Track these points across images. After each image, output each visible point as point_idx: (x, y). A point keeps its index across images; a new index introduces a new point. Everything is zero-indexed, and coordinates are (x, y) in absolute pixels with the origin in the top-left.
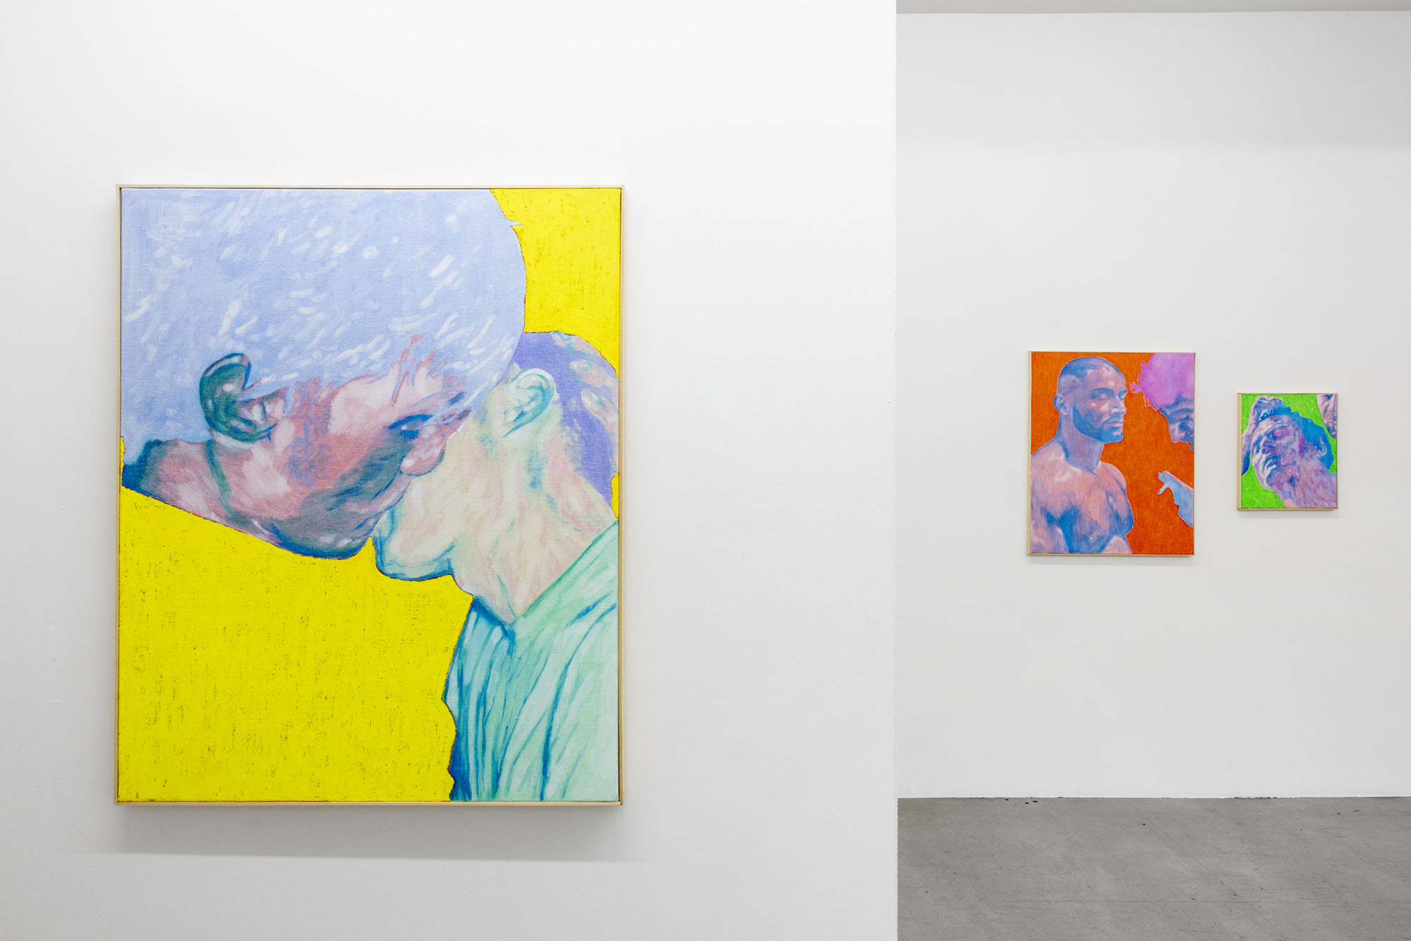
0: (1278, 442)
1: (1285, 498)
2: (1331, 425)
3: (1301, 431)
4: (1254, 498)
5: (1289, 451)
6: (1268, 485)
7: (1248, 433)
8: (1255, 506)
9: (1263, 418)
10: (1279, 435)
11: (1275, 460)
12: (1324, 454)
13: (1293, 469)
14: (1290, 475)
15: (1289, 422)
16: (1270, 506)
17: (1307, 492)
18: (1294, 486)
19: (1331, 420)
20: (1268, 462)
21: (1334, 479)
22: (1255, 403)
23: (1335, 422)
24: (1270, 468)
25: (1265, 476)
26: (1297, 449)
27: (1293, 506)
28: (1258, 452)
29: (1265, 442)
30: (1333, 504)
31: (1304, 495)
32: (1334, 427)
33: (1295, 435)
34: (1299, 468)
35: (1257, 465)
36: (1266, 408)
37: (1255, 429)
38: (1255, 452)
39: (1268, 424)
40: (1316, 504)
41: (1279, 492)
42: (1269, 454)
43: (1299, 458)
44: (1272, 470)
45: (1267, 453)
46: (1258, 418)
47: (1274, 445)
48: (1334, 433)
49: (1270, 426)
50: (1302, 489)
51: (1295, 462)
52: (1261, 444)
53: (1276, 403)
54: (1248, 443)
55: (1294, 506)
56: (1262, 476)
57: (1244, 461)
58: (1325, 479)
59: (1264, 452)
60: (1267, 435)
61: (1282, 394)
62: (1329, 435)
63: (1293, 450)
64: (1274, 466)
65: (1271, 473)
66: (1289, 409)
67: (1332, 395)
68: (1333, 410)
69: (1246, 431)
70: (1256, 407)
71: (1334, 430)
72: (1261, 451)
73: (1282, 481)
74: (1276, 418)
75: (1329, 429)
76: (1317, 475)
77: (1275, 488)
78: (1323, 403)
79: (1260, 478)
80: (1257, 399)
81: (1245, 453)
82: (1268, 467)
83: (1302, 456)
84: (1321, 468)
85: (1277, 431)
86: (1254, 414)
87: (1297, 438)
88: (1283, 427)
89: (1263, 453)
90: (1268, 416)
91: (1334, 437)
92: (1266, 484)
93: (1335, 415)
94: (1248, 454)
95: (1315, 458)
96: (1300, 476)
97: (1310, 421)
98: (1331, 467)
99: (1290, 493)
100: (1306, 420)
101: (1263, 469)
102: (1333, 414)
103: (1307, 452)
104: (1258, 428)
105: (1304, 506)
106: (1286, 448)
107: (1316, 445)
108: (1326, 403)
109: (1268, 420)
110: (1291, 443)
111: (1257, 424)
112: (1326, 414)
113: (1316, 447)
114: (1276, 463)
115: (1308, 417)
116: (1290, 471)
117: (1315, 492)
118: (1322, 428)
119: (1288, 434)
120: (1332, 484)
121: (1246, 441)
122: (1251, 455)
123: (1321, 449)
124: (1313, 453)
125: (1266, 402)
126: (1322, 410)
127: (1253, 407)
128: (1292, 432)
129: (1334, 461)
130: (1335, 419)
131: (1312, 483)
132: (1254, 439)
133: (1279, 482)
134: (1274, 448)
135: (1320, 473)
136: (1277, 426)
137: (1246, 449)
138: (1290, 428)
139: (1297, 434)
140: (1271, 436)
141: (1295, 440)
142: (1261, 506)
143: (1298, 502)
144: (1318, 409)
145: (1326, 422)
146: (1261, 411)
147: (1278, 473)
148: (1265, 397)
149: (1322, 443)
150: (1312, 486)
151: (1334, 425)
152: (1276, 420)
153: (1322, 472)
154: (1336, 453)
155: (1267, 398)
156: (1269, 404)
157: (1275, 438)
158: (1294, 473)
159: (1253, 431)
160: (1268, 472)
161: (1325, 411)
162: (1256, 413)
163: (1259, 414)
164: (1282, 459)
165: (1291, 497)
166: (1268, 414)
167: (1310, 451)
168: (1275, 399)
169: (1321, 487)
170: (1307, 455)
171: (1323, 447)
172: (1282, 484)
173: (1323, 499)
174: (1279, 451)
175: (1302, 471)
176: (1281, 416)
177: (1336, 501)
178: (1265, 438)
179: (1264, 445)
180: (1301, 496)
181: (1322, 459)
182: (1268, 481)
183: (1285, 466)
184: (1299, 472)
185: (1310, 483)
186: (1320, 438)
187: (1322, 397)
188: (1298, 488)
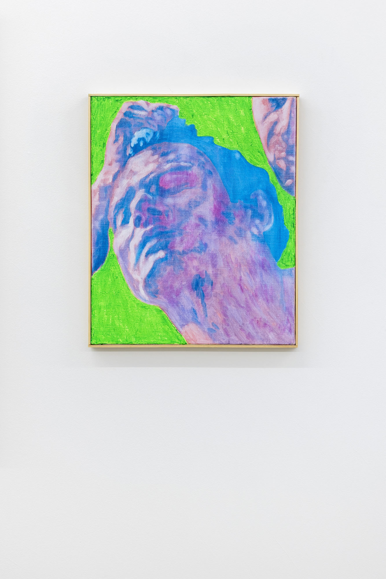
0: (169, 201)
1: (185, 322)
2: (282, 164)
3: (219, 178)
4: (117, 323)
5: (193, 220)
6: (148, 293)
7: (104, 181)
8: (121, 341)
9: (137, 150)
10: (172, 185)
11: (163, 241)
12: (268, 228)
13: (201, 261)
14: (194, 272)
15: (192, 158)
16: (152, 341)
17: (232, 309)
18: (203, 296)
19: (283, 154)
20: (148, 246)
21: (288, 281)
22: (119, 116)
23: (291, 158)
24: (152, 259)
25: (140, 276)
26: (210, 217)
27: (202, 341)
28: (125, 222)
29: (141, 201)
30: (288, 337)
31: (225, 315)
32: (288, 169)
33: (204, 187)
34: (213, 257)
35: (123, 252)
36: (140, 127)
37: (119, 172)
38: (119, 222)
39: (147, 163)
40: (249, 336)
41: (170, 309)
42: (149, 228)
43: (214, 236)
44: (157, 263)
45: (145, 225)
46: (125, 150)
47: (160, 208)
48: (289, 182)
49: (152, 167)
50: (221, 303)
51: (206, 245)
52: (133, 204)
53: (165, 116)
54: (104, 203)
55: (202, 339)
56: (136, 276)
57: (97, 243)
58: (269, 281)
59: (138, 222)
60: (145, 185)
61: (176, 97)
62: (278, 187)
63: (201, 219)
64: (161, 254)
65: (153, 268)
66: (192, 129)
67: (284, 99)
68: (288, 132)
69: (99, 178)
70: (121, 124)
71: (290, 175)
72: (132, 220)
73: (177, 285)
74: (163, 149)
75: (278, 173)
76: (252, 272)
77: (163, 300)
78: (265, 117)
79: (132, 281)
80: (124, 107)
81: (97, 224)
82: (147, 255)
83: (221, 233)
84: (261, 257)
85: (168, 178)
86: (116, 141)
87: (210, 192)
88: (179, 169)
89: (136, 225)
90: (146, 145)
91: (290, 189)
92: (142, 292)
93: (291, 142)
94: (105, 226)
95: (249, 234)
96: (216, 275)
97: (237, 156)
98: (284, 256)
99: (194, 311)
100: (228, 154)
101: (138, 259)
102: (287, 141)
103: (232, 223)
104: (127, 172)
105: (225, 339)
106: (187, 213)
107: (251, 207)
108: (273, 117)
109: (147, 154)
110: (197, 204)
111: (124, 161)
112: (274, 140)
113: (250, 212)
114: (164, 248)
115: (234, 147)
116: (195, 263)
117: (248, 309)
118: (263, 171)
119: (190, 183)
120: (285, 291)
121: (100, 199)
122: (111, 229)
123: (261, 217)
124: (243, 226)
125: (143, 113)
126: (263, 132)
127: (114, 126)
128: (200, 180)
129: (290, 243)
130: (291, 150)
131: (242, 290)
132: (118, 195)
133: (171, 287)
134: (160, 213)
135: (259, 270)
136: (167, 166)
137: (101, 217)
138: (196, 170)
139: (210, 182)
140: (153, 189)
141: (204, 198)
142: (133, 340)
143: (211, 332)
144: (256, 130)
145: (272, 159)
146: (132, 135)
147: (169, 268)
148: (141, 102)
149: (264, 203)
150: (242, 297)
151: (289, 164)
152: (164, 155)
153: (263, 266)
154: (294, 225)
155: (145, 106)
156: (150, 118)
157: (162, 192)
158: (203, 268)
159: (116, 177)
160: (146, 267)
161: (271, 133)
162: (121, 139)
163: (127, 140)
164: (178, 239)
165: (196, 321)
166: (148, 139)
167: (237, 221)
168: (161, 108)
169: (260, 300)
170: (230, 230)
171: (266, 213)
172: (178, 293)
173: (265, 325)
174: (172, 222)
175: (221, 263)
176: (175, 145)
177: (294, 331)
178: (140, 194)
179: (139, 208)
180: (219, 318)
181: (263, 239)
182: (147, 284)
183: (184, 253)
184: (214, 266)
185: (236, 291)
186: (260, 192)
187: (264, 102)
188: (212, 302)
